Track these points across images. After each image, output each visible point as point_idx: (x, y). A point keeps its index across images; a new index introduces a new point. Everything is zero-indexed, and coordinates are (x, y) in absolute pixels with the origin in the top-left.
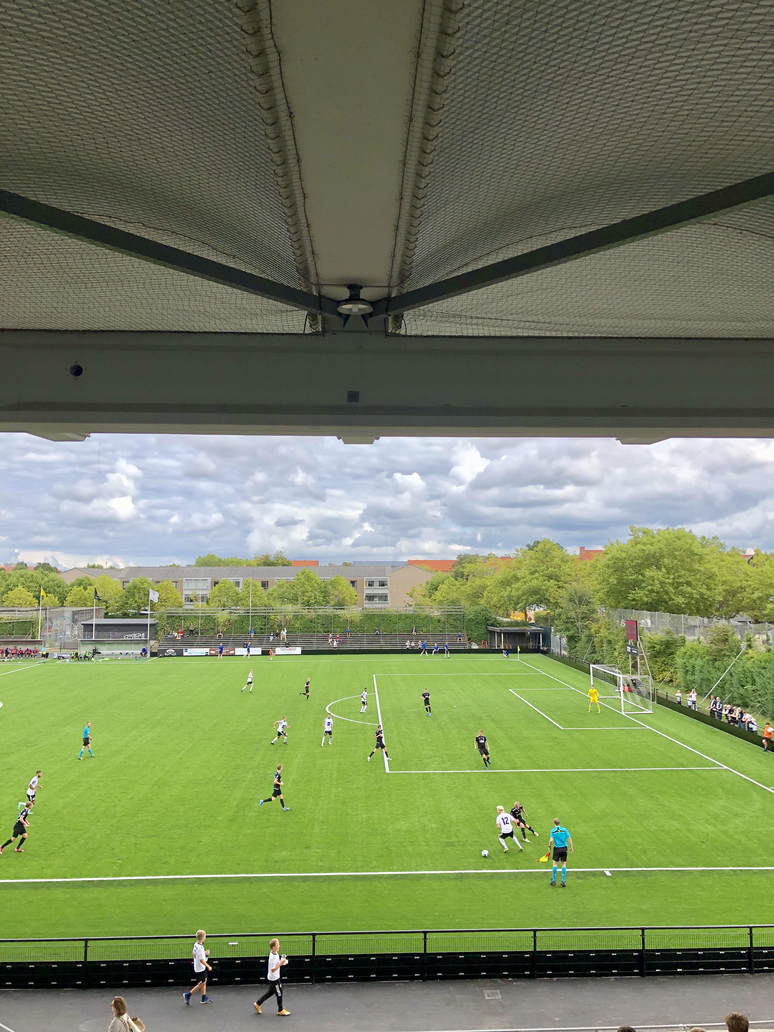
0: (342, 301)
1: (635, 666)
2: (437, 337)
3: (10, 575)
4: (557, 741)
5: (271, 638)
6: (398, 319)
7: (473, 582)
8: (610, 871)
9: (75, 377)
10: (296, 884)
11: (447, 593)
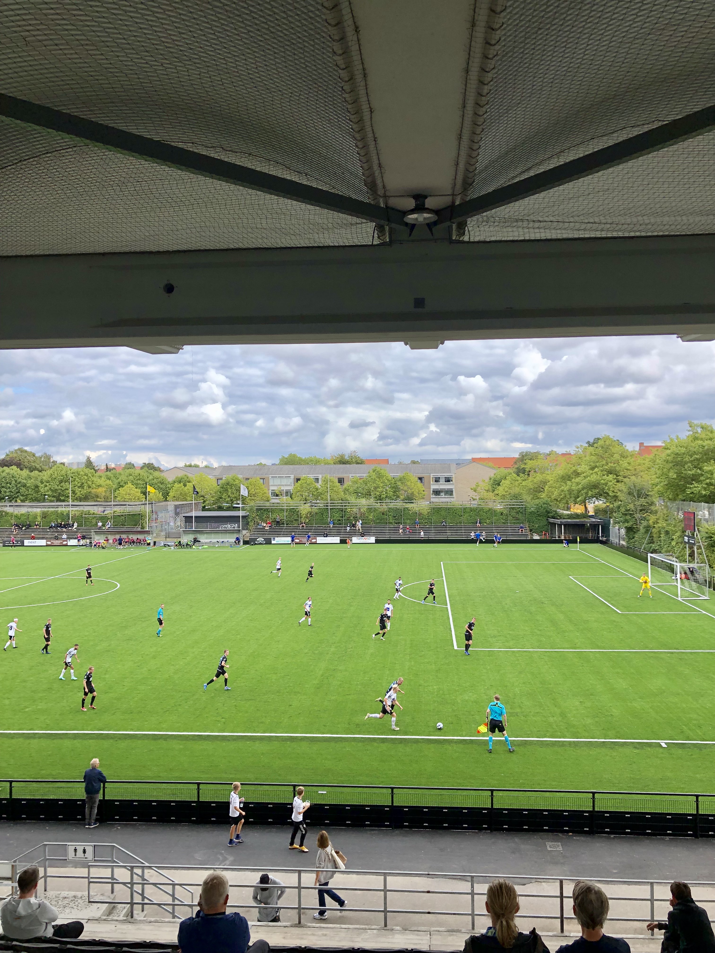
0: (409, 211)
1: (692, 555)
2: (500, 241)
3: (120, 474)
4: (615, 624)
5: (348, 528)
6: (462, 227)
7: (534, 478)
8: (666, 743)
9: (168, 294)
10: (375, 744)
11: (510, 488)
